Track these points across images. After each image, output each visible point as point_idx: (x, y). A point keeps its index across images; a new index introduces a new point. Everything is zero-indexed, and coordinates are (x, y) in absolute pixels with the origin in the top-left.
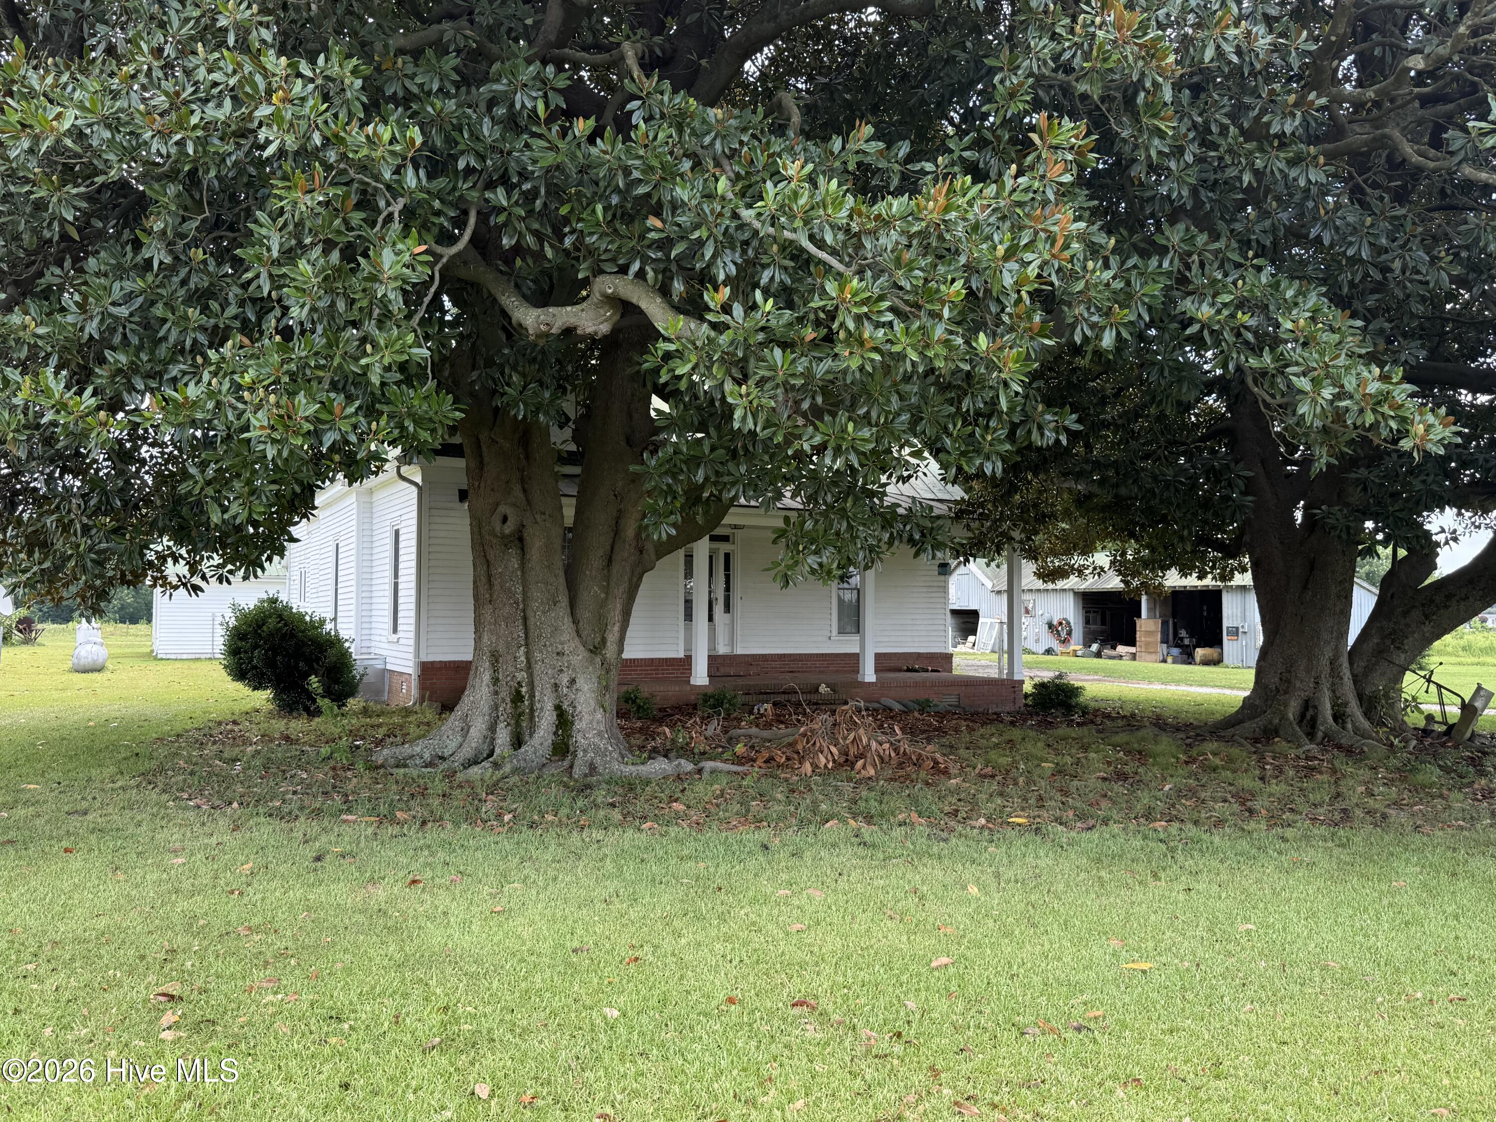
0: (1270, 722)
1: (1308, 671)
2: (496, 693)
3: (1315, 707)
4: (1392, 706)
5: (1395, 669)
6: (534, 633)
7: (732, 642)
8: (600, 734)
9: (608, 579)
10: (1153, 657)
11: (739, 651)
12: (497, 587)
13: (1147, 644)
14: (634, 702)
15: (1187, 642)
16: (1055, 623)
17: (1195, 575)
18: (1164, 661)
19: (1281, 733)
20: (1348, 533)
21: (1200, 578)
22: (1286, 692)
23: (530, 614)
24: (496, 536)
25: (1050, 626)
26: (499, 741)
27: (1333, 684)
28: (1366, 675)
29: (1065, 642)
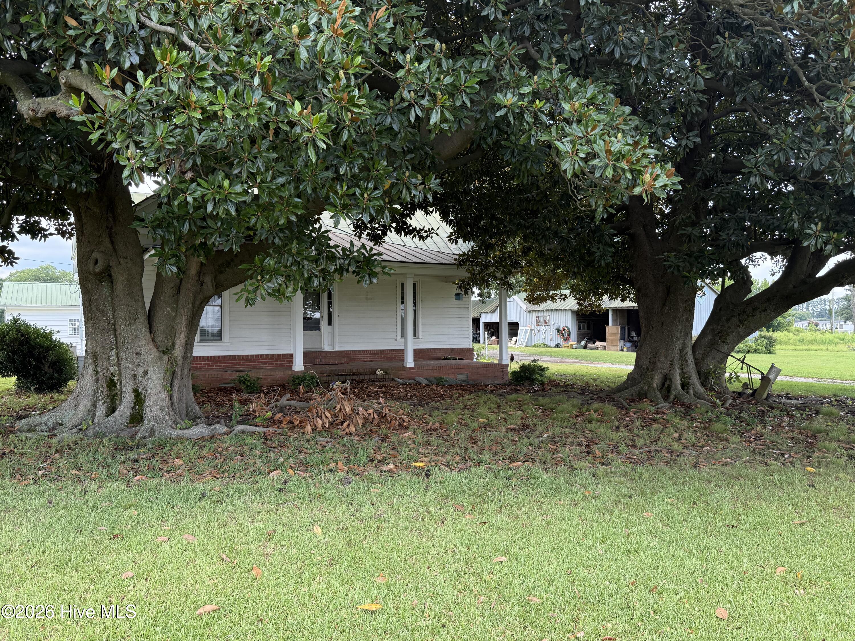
0: (642, 389)
1: (666, 357)
2: (97, 381)
3: (670, 379)
4: (719, 378)
5: (721, 355)
6: (120, 340)
7: (333, 343)
8: (162, 409)
9: (177, 302)
10: (616, 348)
11: (338, 349)
12: (94, 309)
13: (612, 340)
14: (244, 383)
15: (635, 339)
16: (561, 329)
17: (619, 299)
18: (622, 350)
19: (648, 396)
20: (679, 270)
21: (623, 301)
22: (653, 370)
23: (117, 327)
24: (91, 274)
25: (558, 331)
26: (98, 414)
27: (682, 365)
28: (703, 359)
29: (566, 340)
